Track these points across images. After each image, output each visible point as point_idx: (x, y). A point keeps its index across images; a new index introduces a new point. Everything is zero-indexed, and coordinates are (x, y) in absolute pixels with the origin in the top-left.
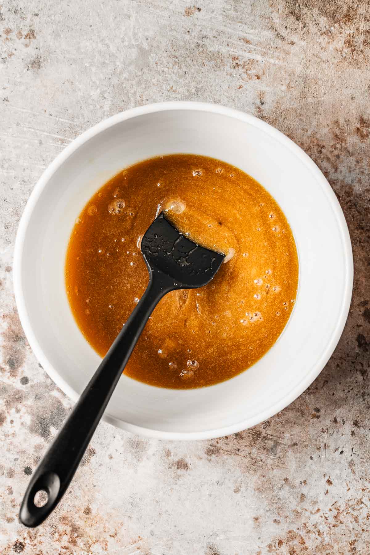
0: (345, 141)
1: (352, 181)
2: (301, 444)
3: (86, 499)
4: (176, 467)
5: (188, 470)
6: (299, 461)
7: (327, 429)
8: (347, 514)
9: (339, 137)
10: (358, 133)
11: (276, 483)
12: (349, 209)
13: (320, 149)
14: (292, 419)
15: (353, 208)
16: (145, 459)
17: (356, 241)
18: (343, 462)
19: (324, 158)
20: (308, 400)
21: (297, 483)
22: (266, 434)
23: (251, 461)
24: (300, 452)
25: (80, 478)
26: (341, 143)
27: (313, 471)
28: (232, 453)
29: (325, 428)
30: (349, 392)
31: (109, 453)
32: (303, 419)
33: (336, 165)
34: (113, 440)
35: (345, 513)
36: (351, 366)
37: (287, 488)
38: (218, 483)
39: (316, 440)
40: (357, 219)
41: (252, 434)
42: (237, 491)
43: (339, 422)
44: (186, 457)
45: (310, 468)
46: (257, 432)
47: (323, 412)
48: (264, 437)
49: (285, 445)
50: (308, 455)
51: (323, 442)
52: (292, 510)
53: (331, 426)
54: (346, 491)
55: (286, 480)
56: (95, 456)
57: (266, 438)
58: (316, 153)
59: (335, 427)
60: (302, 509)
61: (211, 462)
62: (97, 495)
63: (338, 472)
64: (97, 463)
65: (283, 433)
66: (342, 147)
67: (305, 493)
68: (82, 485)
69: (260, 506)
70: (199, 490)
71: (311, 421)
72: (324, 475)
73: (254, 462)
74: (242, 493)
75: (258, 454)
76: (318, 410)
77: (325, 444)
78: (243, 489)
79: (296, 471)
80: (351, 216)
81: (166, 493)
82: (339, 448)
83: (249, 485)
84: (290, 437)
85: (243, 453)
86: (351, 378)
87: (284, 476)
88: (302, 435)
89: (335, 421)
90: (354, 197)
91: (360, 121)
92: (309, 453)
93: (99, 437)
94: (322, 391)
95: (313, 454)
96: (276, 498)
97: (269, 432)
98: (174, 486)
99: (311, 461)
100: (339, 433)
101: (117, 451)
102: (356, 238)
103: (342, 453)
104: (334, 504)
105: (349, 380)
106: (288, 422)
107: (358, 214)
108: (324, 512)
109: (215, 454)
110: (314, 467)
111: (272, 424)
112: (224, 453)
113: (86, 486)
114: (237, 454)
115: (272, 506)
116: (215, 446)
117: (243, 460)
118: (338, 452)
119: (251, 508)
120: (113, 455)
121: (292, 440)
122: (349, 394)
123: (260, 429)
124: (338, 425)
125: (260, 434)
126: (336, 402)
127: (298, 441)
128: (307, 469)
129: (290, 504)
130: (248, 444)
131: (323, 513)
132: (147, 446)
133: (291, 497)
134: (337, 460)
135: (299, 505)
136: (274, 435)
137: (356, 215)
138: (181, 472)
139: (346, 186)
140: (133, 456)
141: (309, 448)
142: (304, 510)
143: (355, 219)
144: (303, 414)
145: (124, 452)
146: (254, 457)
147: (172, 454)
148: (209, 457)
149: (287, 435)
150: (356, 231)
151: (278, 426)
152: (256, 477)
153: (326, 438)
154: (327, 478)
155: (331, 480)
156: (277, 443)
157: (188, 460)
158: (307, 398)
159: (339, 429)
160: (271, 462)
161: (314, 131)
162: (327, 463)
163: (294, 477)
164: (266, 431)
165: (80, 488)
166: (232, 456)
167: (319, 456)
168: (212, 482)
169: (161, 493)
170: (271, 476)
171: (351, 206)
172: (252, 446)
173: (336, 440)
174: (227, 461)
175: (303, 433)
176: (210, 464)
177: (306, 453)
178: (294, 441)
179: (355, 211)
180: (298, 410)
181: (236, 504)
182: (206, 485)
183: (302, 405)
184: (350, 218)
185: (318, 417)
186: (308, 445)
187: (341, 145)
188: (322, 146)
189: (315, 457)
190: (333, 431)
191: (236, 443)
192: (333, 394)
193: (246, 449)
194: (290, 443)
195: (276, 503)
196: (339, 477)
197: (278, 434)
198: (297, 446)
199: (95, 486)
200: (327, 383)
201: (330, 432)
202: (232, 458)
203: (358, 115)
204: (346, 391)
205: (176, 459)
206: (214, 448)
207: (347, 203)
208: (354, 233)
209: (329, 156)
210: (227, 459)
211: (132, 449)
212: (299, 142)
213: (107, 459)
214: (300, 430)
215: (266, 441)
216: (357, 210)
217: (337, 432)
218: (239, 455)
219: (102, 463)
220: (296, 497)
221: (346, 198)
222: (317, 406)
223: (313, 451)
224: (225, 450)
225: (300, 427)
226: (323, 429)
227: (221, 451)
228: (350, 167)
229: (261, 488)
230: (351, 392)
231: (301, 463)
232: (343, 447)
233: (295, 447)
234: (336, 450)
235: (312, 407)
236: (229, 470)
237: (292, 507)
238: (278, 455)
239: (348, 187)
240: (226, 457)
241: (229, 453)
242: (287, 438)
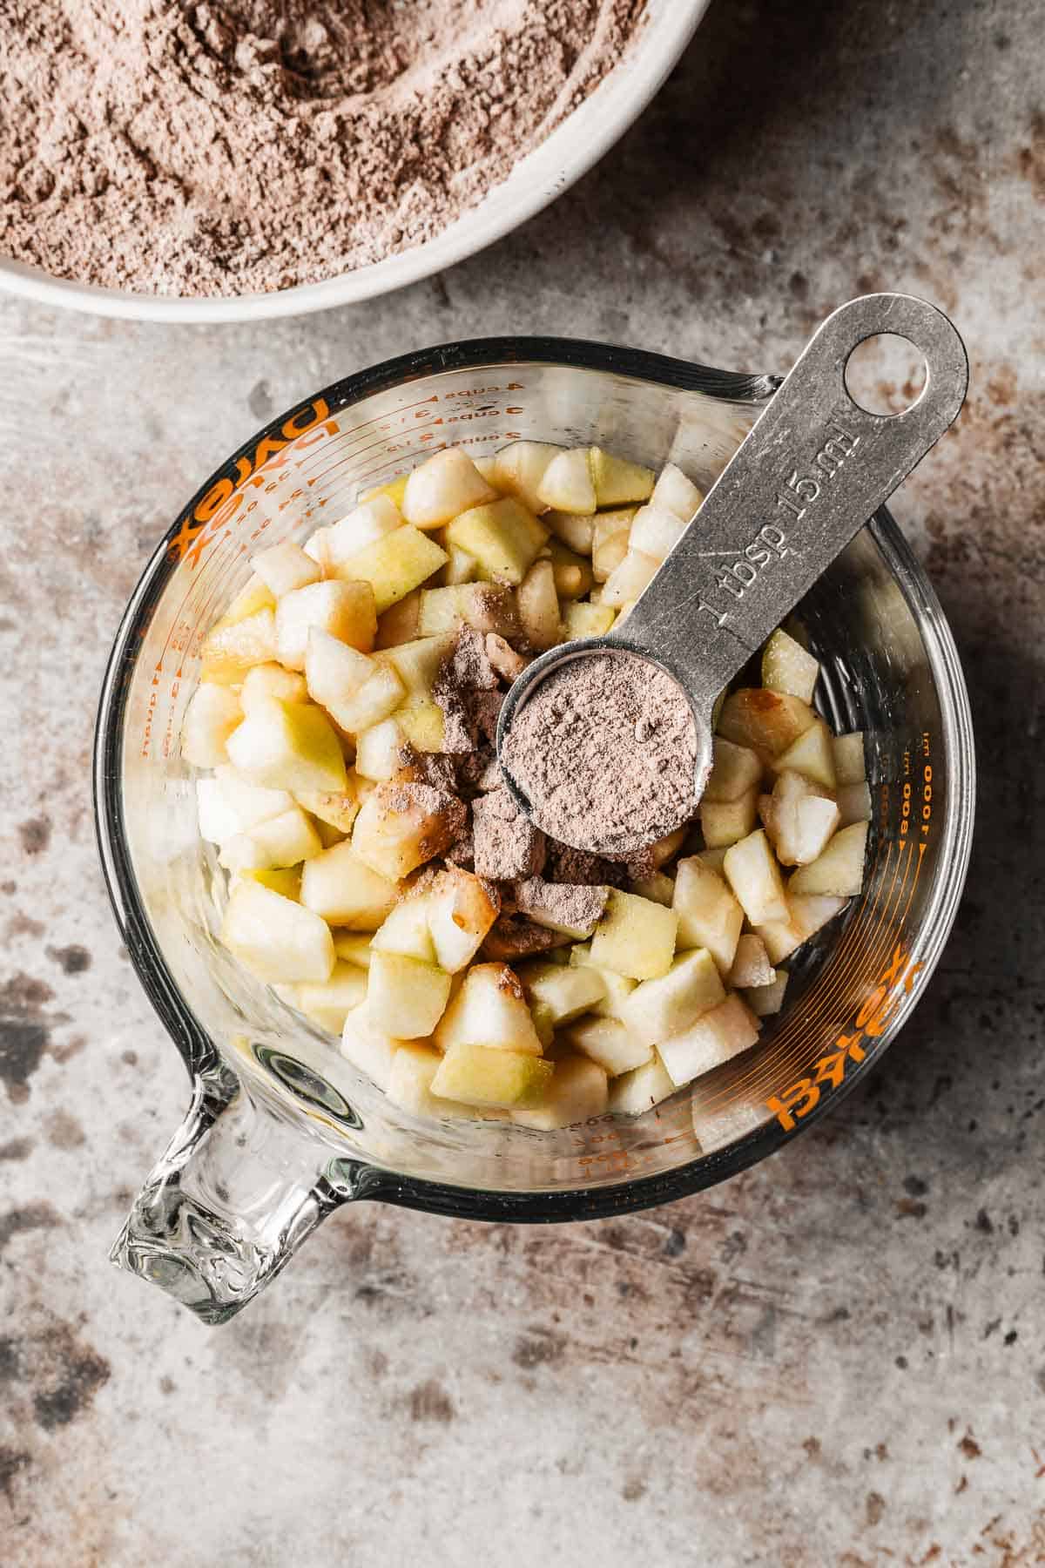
0: (982, 198)
1: (1013, 347)
2: (861, 1313)
3: (82, 1545)
4: (408, 1414)
5: (454, 1425)
6: (858, 1376)
7: (956, 1255)
8: (1039, 1558)
9: (958, 186)
10: (1024, 169)
11: (775, 1459)
12: (1003, 450)
13: (888, 232)
14: (826, 1223)
15: (1019, 445)
16: (293, 1388)
17: (1034, 563)
18: (1016, 1370)
19: (905, 265)
20: (882, 1152)
21: (851, 1454)
22: (731, 1279)
23: (683, 1383)
24: (858, 1343)
25: (58, 1464)
26: (964, 208)
27: (910, 1408)
28: (609, 1353)
29: (945, 1251)
30: (1029, 1115)
31: (159, 1371)
32: (865, 1222)
33: (950, 290)
34: (175, 1325)
35: (1031, 1559)
36: (1033, 1020)
37: (816, 1474)
38: (562, 1465)
39: (915, 1297)
40: (1036, 484)
41: (681, 1283)
42: (633, 1492)
43: (996, 1229)
44: (442, 1373)
45: (898, 1397)
46: (702, 1272)
47: (936, 1191)
48: (726, 1293)
49: (804, 1318)
50: (890, 1350)
51: (940, 1302)
52: (836, 1555)
53: (967, 1242)
54: (1031, 1478)
55: (812, 1445)
56: (109, 1386)
57: (731, 1295)
58: (876, 249)
59: (983, 1245)
60: (874, 1548)
61: (536, 1391)
62: (123, 1528)
63: (1000, 1409)
64: (118, 1410)
65: (795, 1274)
66: (969, 224)
67: (884, 1490)
68: (69, 1491)
69: (721, 1543)
70: (496, 1495)
71: (896, 1226)
72: (952, 1424)
73: (692, 1384)
74: (653, 1499)
75: (704, 1357)
76: (918, 1186)
77: (950, 1310)
78: (655, 1485)
79: (847, 1413)
80: (1011, 473)
81: (376, 1509)
82: (999, 1321)
83: (678, 1469)
84: (819, 1287)
85: (650, 1355)
86: (1033, 1064)
87: (806, 1433)
88: (864, 1279)
89: (984, 1224)
90: (1022, 406)
91: (1033, 123)
92: (892, 1344)
93: (122, 1317)
94: (931, 1116)
95: (908, 1347)
96: (778, 1514)
97: (743, 1273)
98: (404, 1484)
99: (900, 1373)
100: (998, 1267)
101: (189, 1362)
102: (1034, 553)
103: (1011, 1338)
104: (989, 1528)
105: (1026, 1071)
106: (810, 1232)
107: (1038, 464)
108: (955, 1556)
109: (548, 1361)
110: (911, 1395)
111: (752, 1244)
112: (581, 1356)
113: (83, 1496)
114: (627, 1358)
115: (765, 1543)
116: (548, 1334)
117: (652, 1379)
118: (997, 1338)
119: (687, 1553)
120: (175, 1380)
121: (829, 1299)
122: (1032, 1123)
123: (712, 1264)
124: (994, 1237)
125: (710, 1283)
126: (982, 1153)
127: (849, 1301)
128: (887, 1402)
129: (828, 1534)
130: (666, 1320)
131: (953, 1563)
132: (299, 1343)
133: (834, 1510)
134: (997, 1365)
135: (864, 1537)
136: (763, 1282)
137: (1030, 468)
138: (427, 1430)
139: (991, 365)
140: (250, 1381)
141: (890, 1326)
142: (881, 1555)
143: (1028, 483)
144: (863, 1202)
145: (217, 1365)
146: (691, 1365)
147: (391, 1368)
148: (528, 1374)
149: (810, 1283)
150: (1033, 528)
151: (774, 1249)
152: (702, 1440)
153: (953, 1284)
154: (960, 1434)
155: (977, 1440)
156: (773, 1313)
157: (451, 1387)
158: (876, 1142)
159: (1000, 1253)
160: (756, 1382)
161: (865, 166)
162: (957, 1380)
163: (840, 1435)
164: (733, 1269)
165: (62, 1504)
166: (612, 1366)
167: (931, 1354)
168: (541, 1463)
169: (357, 1511)
170: (756, 1434)
171: (1012, 435)
172: (682, 1327)
173: (988, 1295)
174: (593, 1386)
175: (866, 1274)
176: (531, 1401)
177: (880, 1344)
178: (837, 1303)
179: (1025, 455)
180: (846, 1190)
181: (634, 1539)
182: (521, 1477)
183: (859, 1170)
184: (1009, 480)
185: (920, 1211)
186: (886, 1316)
187: (966, 214)
188: (895, 222)
189: (914, 1356)
190: (975, 1257)
191: (625, 1318)
192: (973, 1126)
193: (660, 1337)
194: (820, 1310)
195: (779, 1532)
196: (1005, 1429)
197: (776, 1281)
198: (848, 1323)
199: (113, 1496)
200: (949, 1088)
201: (966, 1264)
202: (610, 1374)
203: (1023, 103)
204: (1018, 1113)
205: (408, 1384)
206: (544, 1339)
207: (996, 425)
208: (1026, 534)
209: (925, 256)
210: (593, 1378)
211: (242, 1354)
212: (812, 209)
213: (153, 1397)
214: (857, 1263)
215: (733, 1308)
216: (1034, 451)
217: (992, 1264)
218: (635, 1361)
219: (138, 1409)
220: (849, 1505)
221: (991, 406)
222: (917, 1171)
223: (907, 1337)
224: (585, 1346)
225: (856, 1251)
226: (939, 1255)
227: (569, 1350)
228: (1003, 297)
229: (721, 1479)
230: (1037, 1114)
231: (865, 1383)
232: (1016, 1317)
233: (842, 1324)
234: (991, 1328)
235: (895, 1175)
236: (602, 1416)
237: (838, 1542)
238: (778, 1358)
239: (996, 368)
240: (588, 1370)
241: (599, 1355)
242: (810, 1292)
